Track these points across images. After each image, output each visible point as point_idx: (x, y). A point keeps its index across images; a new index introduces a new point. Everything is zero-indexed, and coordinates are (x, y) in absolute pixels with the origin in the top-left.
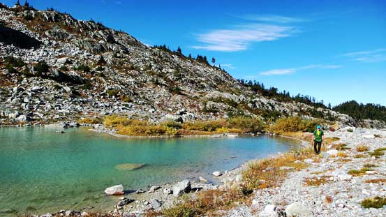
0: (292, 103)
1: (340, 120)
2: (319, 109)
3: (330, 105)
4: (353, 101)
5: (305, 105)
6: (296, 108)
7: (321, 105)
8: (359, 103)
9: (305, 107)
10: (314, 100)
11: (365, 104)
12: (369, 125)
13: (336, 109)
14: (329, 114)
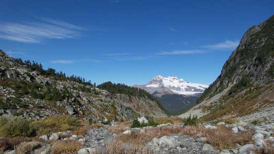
0: (67, 81)
1: (102, 94)
2: (88, 87)
3: (95, 84)
4: (109, 82)
5: (77, 83)
6: (70, 85)
7: (89, 84)
8: (113, 83)
9: (77, 85)
10: (84, 80)
11: (116, 84)
12: (119, 97)
13: (99, 87)
14: (94, 90)
